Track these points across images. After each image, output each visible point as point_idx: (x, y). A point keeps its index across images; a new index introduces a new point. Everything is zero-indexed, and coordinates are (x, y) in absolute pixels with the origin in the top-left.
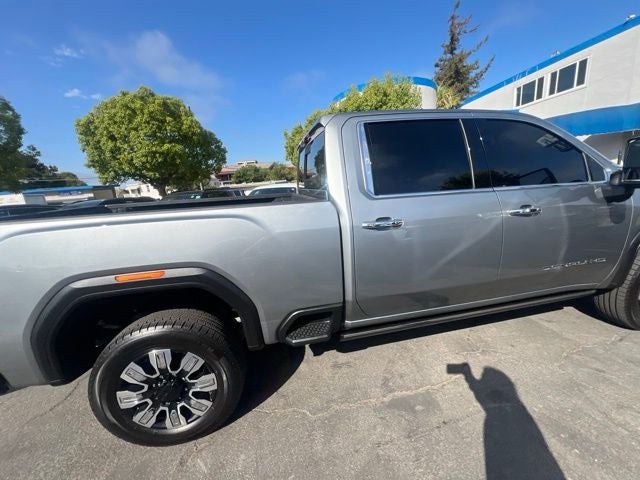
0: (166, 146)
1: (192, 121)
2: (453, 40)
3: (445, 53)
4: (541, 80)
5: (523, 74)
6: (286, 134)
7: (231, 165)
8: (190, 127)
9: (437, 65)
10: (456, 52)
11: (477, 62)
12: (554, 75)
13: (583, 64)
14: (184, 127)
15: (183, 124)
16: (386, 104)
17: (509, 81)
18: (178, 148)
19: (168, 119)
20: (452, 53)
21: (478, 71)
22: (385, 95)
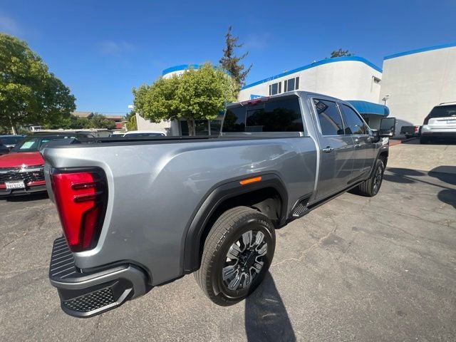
0: (11, 86)
1: (41, 65)
2: (229, 48)
3: (225, 55)
4: (280, 83)
5: (272, 79)
6: (134, 92)
7: (81, 111)
8: (39, 71)
9: (221, 62)
10: (232, 56)
11: (243, 65)
12: (286, 82)
13: (298, 79)
14: (33, 70)
15: (29, 67)
16: (213, 82)
17: (265, 81)
18: (26, 89)
19: (14, 59)
20: (228, 56)
21: (244, 71)
22: (213, 77)
